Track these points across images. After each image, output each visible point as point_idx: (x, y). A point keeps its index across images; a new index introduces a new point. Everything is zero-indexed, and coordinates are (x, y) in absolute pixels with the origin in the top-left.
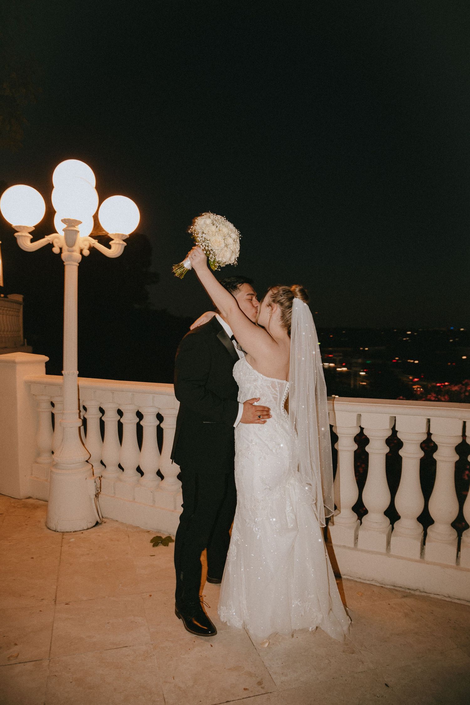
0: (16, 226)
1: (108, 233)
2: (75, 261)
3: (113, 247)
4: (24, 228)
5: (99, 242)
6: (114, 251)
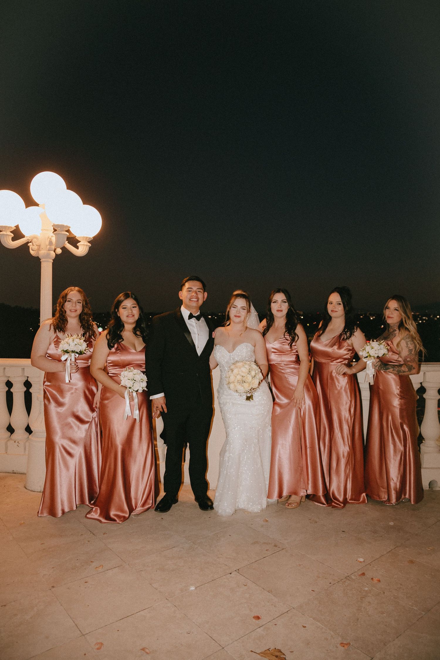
1: (76, 236)
2: (50, 258)
3: (80, 247)
4: (9, 227)
5: (68, 243)
6: (82, 250)
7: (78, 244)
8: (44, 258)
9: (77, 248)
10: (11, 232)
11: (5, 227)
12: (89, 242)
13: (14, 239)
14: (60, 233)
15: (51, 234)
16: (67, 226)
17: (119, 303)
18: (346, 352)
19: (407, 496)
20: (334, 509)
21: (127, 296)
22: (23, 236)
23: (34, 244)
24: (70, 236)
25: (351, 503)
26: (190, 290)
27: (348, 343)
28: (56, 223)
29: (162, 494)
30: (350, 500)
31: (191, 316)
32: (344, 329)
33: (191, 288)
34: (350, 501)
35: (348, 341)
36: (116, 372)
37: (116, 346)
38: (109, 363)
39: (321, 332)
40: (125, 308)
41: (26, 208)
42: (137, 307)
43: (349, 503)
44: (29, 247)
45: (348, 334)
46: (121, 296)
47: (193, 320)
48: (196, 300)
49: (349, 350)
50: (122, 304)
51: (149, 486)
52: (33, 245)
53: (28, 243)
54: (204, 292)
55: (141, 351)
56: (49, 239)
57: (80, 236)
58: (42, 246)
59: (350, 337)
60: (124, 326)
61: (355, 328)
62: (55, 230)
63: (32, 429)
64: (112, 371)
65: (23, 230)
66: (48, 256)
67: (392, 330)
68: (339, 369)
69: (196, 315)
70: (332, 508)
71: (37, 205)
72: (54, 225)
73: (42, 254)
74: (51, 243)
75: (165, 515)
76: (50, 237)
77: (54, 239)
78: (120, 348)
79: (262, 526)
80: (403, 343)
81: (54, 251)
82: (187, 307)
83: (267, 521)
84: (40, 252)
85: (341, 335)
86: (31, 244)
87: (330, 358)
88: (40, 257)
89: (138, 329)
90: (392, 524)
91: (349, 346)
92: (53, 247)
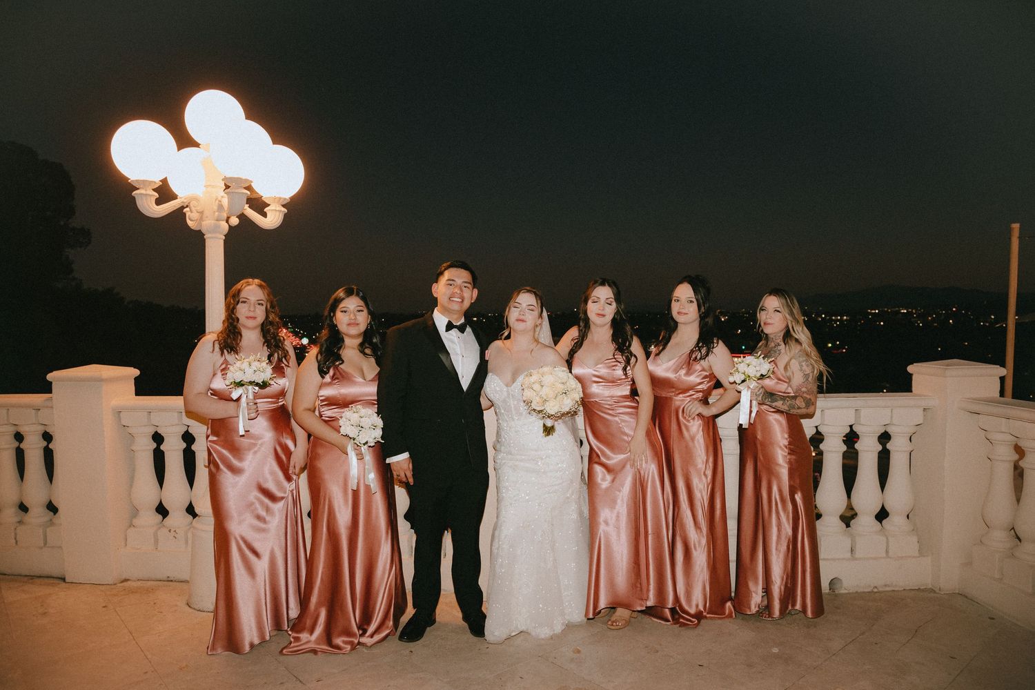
0: (136, 180)
1: (262, 197)
2: (221, 233)
3: (269, 215)
4: (151, 182)
5: (249, 207)
6: (272, 219)
7: (265, 210)
8: (210, 232)
9: (265, 215)
10: (154, 190)
11: (144, 181)
12: (283, 206)
13: (159, 202)
14: (236, 191)
15: (220, 192)
16: (246, 180)
17: (338, 301)
18: (698, 380)
19: (798, 607)
20: (683, 628)
21: (349, 293)
22: (174, 197)
23: (193, 209)
24: (254, 196)
25: (711, 618)
26: (451, 282)
27: (701, 365)
28: (229, 175)
29: (410, 611)
30: (708, 613)
31: (450, 326)
32: (698, 344)
33: (453, 280)
34: (708, 616)
35: (702, 362)
36: (334, 415)
37: (331, 372)
38: (322, 401)
39: (661, 348)
40: (345, 312)
41: (179, 149)
42: (366, 311)
43: (706, 617)
44: (185, 214)
45: (704, 351)
46: (341, 293)
47: (454, 332)
48: (460, 300)
49: (705, 377)
50: (342, 305)
51: (388, 598)
52: (191, 211)
53: (183, 208)
54: (474, 288)
55: (372, 381)
56: (217, 202)
57: (268, 196)
58: (207, 213)
59: (707, 355)
60: (343, 341)
61: (715, 341)
62: (227, 187)
63: (197, 510)
64: (328, 412)
65: (175, 187)
66: (216, 229)
67: (773, 345)
68: (690, 408)
69: (458, 324)
70: (680, 626)
71: (196, 145)
72: (225, 179)
73: (206, 225)
74: (220, 207)
75: (416, 646)
76: (219, 198)
77: (225, 202)
78: (339, 376)
79: (572, 660)
80: (795, 365)
81: (227, 222)
82: (445, 311)
83: (579, 652)
84: (204, 223)
85: (692, 352)
86: (187, 209)
87: (674, 390)
88: (204, 232)
89: (367, 346)
90: (775, 650)
91: (703, 370)
92: (225, 216)
